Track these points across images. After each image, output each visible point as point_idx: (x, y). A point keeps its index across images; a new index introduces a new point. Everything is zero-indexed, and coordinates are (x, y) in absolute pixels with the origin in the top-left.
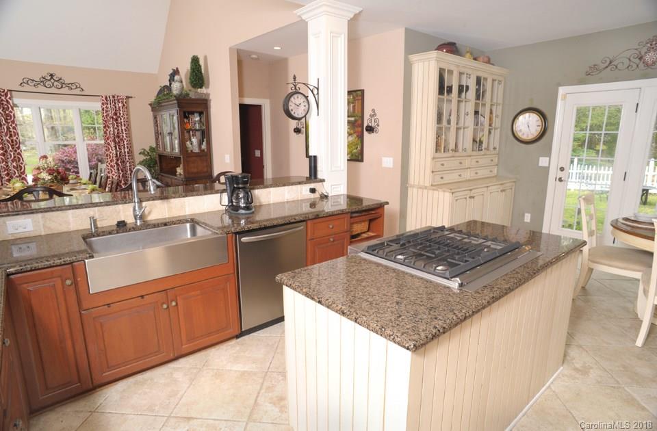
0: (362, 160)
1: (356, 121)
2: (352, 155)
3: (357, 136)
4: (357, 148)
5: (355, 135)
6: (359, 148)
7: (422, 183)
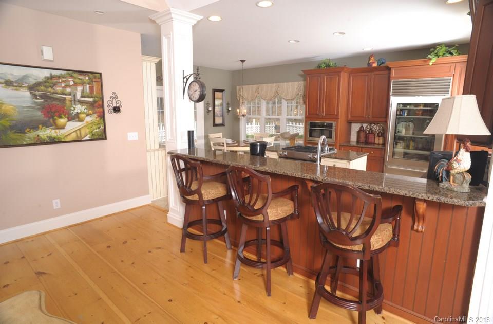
0: (105, 138)
1: (95, 102)
2: (93, 135)
3: (99, 116)
4: (99, 128)
5: (96, 115)
6: (102, 127)
7: (153, 148)
